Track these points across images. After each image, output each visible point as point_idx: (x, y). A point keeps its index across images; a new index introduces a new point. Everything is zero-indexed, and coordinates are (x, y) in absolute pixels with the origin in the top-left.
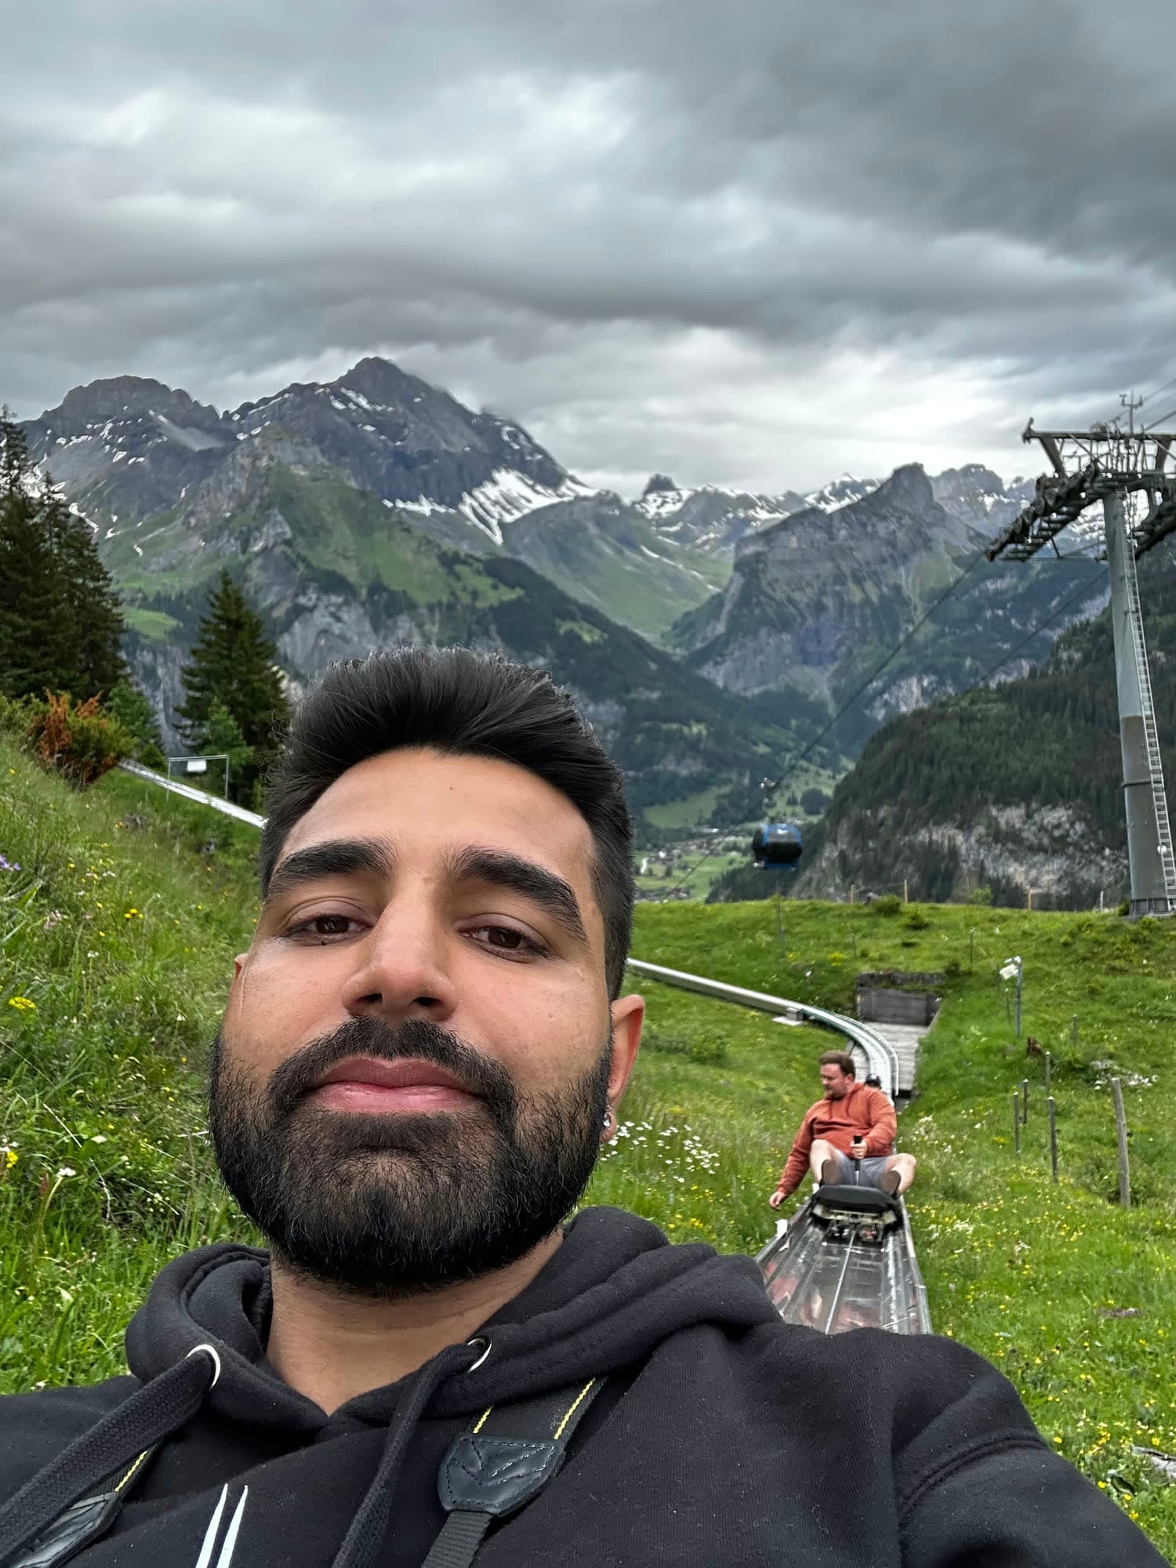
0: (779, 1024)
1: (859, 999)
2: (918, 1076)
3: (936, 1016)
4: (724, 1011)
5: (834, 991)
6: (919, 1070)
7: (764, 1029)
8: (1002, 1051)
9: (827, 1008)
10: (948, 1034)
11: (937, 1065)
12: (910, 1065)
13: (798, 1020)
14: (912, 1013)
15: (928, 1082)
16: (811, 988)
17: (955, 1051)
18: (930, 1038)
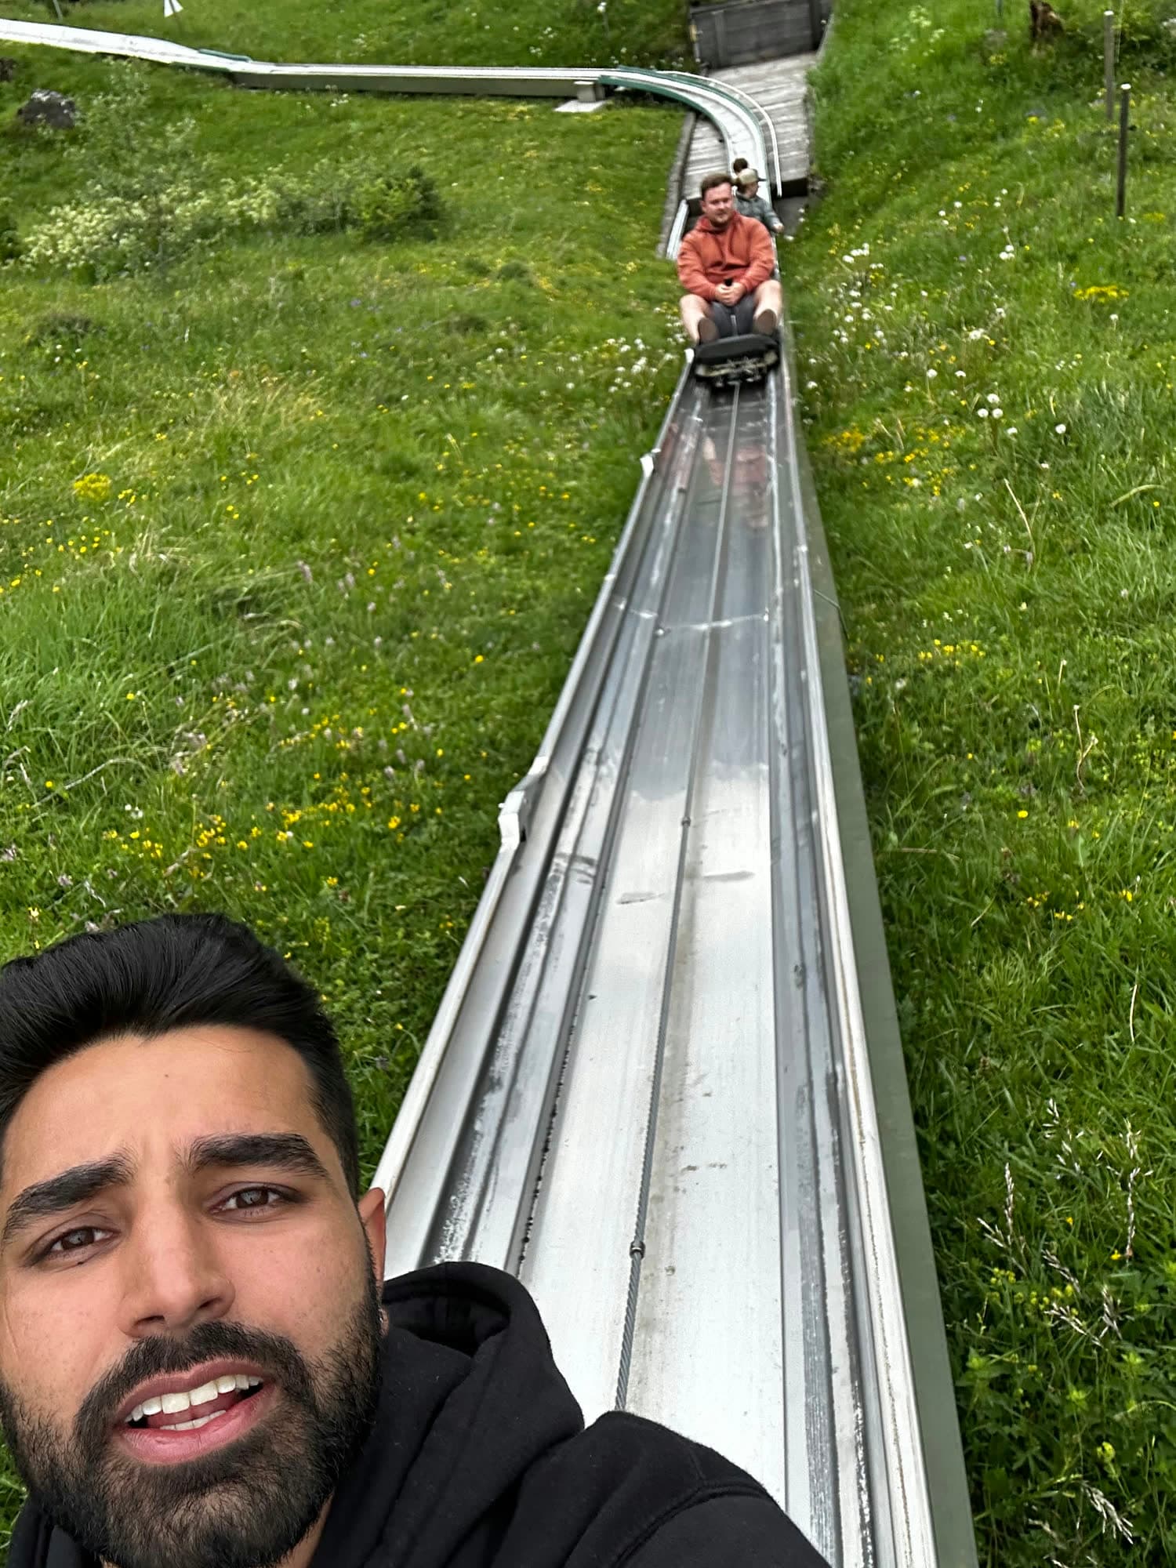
0: (567, 115)
1: (694, 31)
2: (816, 151)
3: (831, 24)
4: (474, 116)
5: (651, 28)
6: (817, 134)
7: (536, 133)
8: (978, 48)
9: (643, 65)
10: (861, 49)
11: (851, 111)
12: (794, 131)
13: (597, 99)
14: (787, 33)
15: (838, 156)
16: (611, 34)
17: (880, 76)
18: (826, 66)
